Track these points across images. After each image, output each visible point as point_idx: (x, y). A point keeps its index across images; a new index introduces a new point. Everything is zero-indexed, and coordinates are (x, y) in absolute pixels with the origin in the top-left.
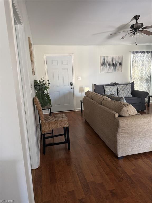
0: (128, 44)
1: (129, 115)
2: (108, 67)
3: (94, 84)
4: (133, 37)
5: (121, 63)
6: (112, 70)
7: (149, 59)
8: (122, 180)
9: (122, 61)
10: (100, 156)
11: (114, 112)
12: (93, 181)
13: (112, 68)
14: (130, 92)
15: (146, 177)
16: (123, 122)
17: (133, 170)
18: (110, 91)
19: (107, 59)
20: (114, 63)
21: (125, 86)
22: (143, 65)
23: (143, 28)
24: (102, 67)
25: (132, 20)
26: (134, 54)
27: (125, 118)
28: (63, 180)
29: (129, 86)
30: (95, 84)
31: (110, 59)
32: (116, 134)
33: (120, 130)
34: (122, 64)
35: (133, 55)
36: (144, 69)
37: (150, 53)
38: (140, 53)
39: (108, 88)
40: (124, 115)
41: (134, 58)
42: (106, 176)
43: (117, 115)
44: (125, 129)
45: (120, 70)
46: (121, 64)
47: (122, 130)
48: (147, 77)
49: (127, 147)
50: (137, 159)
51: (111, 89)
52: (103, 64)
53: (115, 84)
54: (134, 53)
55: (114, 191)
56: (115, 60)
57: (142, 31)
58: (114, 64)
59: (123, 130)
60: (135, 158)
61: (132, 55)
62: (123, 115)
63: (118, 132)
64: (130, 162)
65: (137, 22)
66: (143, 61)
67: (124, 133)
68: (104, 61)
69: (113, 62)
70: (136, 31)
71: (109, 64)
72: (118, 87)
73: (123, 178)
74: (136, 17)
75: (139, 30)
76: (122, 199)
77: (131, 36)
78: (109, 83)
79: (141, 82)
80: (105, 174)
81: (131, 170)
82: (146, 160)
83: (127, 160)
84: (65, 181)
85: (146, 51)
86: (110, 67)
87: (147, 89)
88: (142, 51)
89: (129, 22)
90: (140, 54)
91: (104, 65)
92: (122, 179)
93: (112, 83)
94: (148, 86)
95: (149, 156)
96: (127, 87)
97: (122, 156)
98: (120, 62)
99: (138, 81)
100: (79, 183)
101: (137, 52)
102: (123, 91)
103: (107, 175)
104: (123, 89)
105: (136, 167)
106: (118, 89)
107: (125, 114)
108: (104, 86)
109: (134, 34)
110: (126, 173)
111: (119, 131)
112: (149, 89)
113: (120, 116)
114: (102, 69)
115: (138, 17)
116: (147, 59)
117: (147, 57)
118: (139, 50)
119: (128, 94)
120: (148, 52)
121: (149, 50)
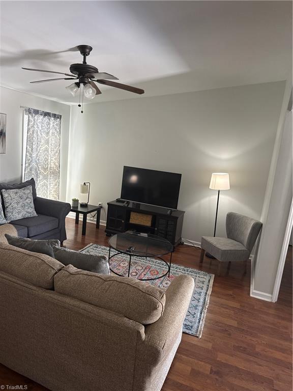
4: (76, 91)
7: (58, 130)
9: (4, 126)
14: (32, 204)
21: (21, 192)
22: (47, 142)
25: (71, 50)
26: (30, 115)
29: (29, 191)
34: (5, 134)
35: (29, 117)
37: (58, 118)
38: (41, 115)
41: (31, 124)
48: (53, 168)
54: (30, 113)
61: (26, 117)
65: (85, 62)
66: (48, 133)
70: (82, 81)
72: (5, 195)
74: (84, 50)
88: (45, 111)
89: (59, 50)
90: (41, 117)
96: (25, 193)
101: (36, 112)
102: (18, 203)
104: (16, 197)
106: (6, 200)
115: (88, 50)
116: (54, 131)
117: (53, 126)
118: (41, 109)
119: (29, 210)
120: (55, 116)
121: (57, 113)
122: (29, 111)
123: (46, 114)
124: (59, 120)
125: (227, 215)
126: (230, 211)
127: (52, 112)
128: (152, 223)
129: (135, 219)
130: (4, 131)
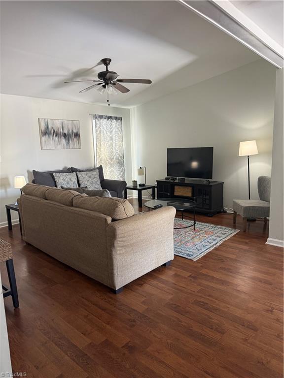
0: (86, 102)
1: (126, 217)
2: (56, 138)
3: (32, 171)
4: (104, 91)
5: (77, 132)
6: (64, 145)
7: (120, 129)
8: (134, 323)
9: (78, 129)
10: (83, 298)
11: (103, 215)
12: (90, 344)
13: (63, 141)
14: (99, 182)
15: (164, 306)
16: (121, 229)
17: (144, 302)
18: (66, 182)
19: (53, 124)
20: (66, 132)
21: (90, 174)
22: (111, 139)
23: (117, 81)
24: (44, 138)
25: (99, 64)
26: (97, 120)
27: (122, 222)
28: (29, 367)
29: (96, 173)
30: (34, 171)
31: (57, 125)
32: (111, 251)
33: (118, 243)
34: (79, 134)
36: (114, 145)
37: (119, 119)
38: (105, 118)
39: (62, 178)
40: (119, 219)
41: (98, 126)
42: (108, 327)
43: (109, 219)
44: (124, 239)
45: (76, 146)
46: (77, 135)
47: (120, 242)
48: (118, 158)
49: (128, 269)
50: (142, 285)
51: (67, 179)
52: (46, 132)
53: (72, 170)
54: (96, 118)
55: (130, 344)
56: (67, 127)
57: (114, 84)
58: (65, 134)
59: (122, 243)
60: (139, 284)
61: (94, 121)
62: (118, 217)
63: (114, 247)
64: (134, 293)
65: (107, 70)
66: (111, 132)
67: (123, 246)
68: (48, 127)
69: (63, 130)
70: (107, 83)
71: (56, 134)
72: (79, 176)
73: (136, 320)
74: (106, 62)
75: (112, 82)
76: (147, 350)
77: (100, 90)
78: (61, 169)
79: (112, 165)
80: (105, 325)
81: (141, 304)
82: (154, 282)
83: (130, 291)
84: (35, 366)
85: (114, 117)
86: (58, 140)
87: (121, 177)
88: (108, 115)
89: (93, 66)
90: (106, 120)
91: (49, 135)
92: (134, 321)
93: (65, 168)
94: (122, 172)
95: (156, 275)
96: (93, 174)
97: (121, 287)
98: (75, 131)
99: (106, 165)
100: (66, 357)
101: (101, 117)
102: (88, 181)
103: (108, 324)
104: (87, 177)
105: (145, 297)
106: (80, 179)
107: (121, 216)
108: (54, 174)
109: (104, 87)
110: (136, 311)
111: (116, 245)
112: (123, 176)
113: (113, 220)
114: (45, 141)
115: (108, 62)
116: (117, 130)
117: (116, 126)
118: (105, 114)
119: (96, 186)
120: (116, 118)
121: (118, 116)
122: (95, 117)
123: (109, 118)
124: (119, 121)
125: (259, 179)
126: (261, 175)
127: (113, 116)
128: (192, 194)
129: (179, 191)
130: (79, 133)
